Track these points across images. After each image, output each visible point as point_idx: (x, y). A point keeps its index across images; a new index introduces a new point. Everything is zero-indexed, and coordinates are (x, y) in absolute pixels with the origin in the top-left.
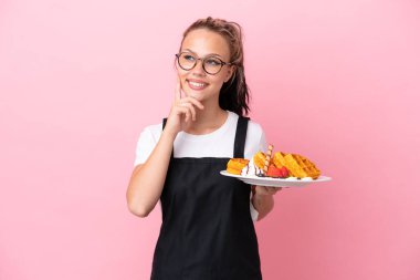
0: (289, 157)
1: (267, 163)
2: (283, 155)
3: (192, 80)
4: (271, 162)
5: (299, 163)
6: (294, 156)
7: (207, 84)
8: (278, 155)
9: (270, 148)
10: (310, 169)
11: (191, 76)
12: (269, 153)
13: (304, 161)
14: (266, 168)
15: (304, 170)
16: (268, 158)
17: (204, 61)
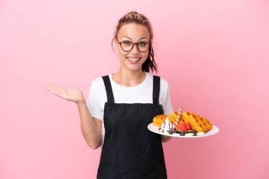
0: (191, 116)
1: (178, 120)
2: (188, 114)
4: (181, 118)
5: (197, 121)
6: (194, 117)
7: (140, 58)
8: (185, 115)
9: (180, 109)
10: (205, 124)
11: (130, 55)
12: (179, 113)
13: (201, 119)
15: (201, 125)
16: (179, 117)
17: (137, 44)
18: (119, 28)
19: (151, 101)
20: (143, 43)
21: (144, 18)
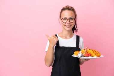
0: (91, 50)
1: (85, 52)
2: (90, 50)
3: (67, 25)
4: (86, 52)
5: (94, 52)
6: (92, 50)
7: (71, 25)
8: (88, 50)
9: (86, 48)
10: (97, 54)
11: (66, 24)
12: (86, 49)
13: (96, 51)
14: (85, 54)
15: (95, 54)
16: (85, 51)
17: (69, 19)
18: (61, 13)
19: (75, 46)
20: (72, 19)
21: (72, 8)
